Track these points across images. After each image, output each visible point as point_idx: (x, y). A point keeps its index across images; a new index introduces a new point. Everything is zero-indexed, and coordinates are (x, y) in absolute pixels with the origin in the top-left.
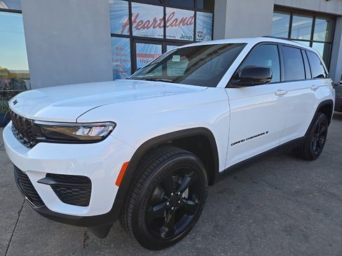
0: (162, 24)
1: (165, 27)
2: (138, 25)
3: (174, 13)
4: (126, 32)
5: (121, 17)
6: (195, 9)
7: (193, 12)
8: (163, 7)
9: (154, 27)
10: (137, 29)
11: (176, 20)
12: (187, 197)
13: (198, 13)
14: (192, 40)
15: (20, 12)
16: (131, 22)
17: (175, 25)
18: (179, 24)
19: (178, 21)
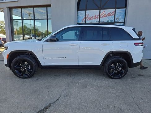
1: (99, 18)
2: (88, 19)
3: (104, 12)
4: (84, 22)
7: (115, 9)
8: (99, 10)
9: (95, 19)
14: (113, 22)
16: (86, 18)
17: (105, 16)
18: (107, 16)
19: (106, 15)
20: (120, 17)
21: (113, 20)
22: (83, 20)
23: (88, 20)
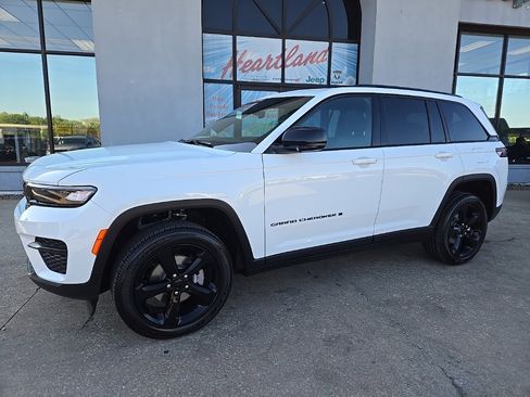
0: (280, 63)
1: (283, 66)
2: (245, 66)
3: (297, 47)
4: (228, 77)
5: (222, 56)
6: (331, 39)
7: (327, 43)
8: (281, 40)
9: (268, 68)
10: (244, 71)
11: (301, 56)
12: (201, 283)
13: (334, 44)
14: (325, 83)
15: (92, 55)
16: (235, 63)
17: (299, 64)
18: (305, 62)
19: (304, 58)
20: (345, 71)
21: (326, 79)
22: (225, 69)
23: (243, 70)
